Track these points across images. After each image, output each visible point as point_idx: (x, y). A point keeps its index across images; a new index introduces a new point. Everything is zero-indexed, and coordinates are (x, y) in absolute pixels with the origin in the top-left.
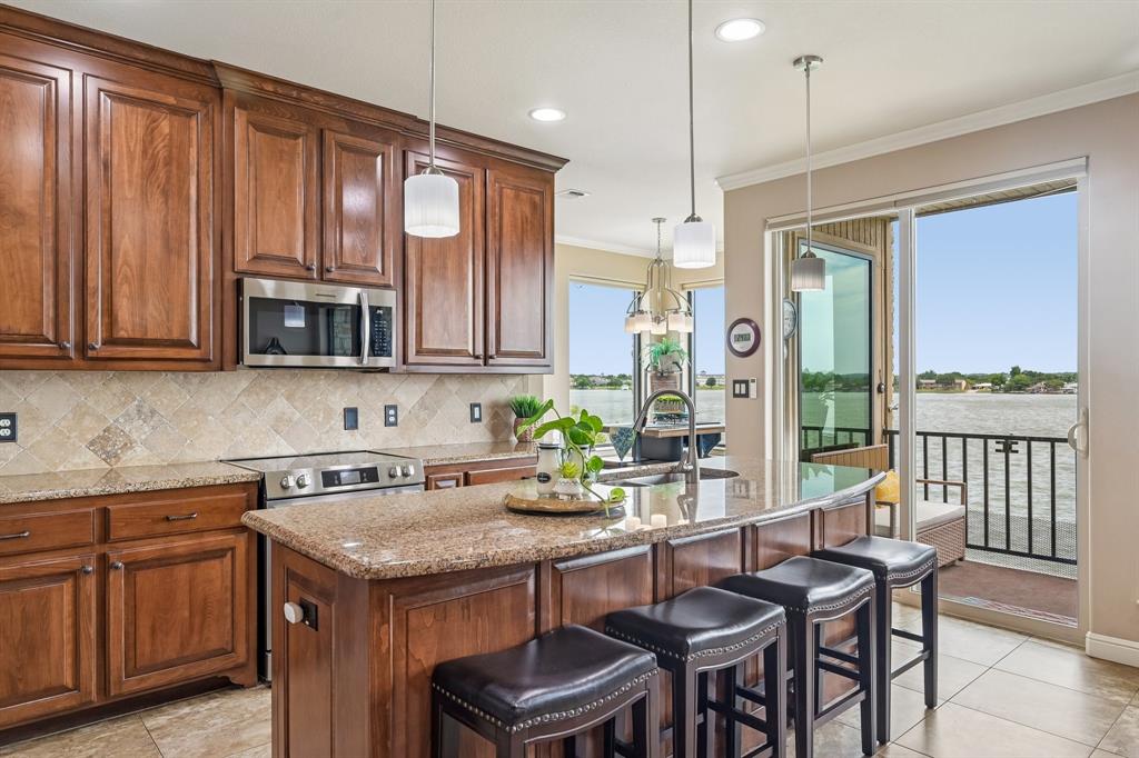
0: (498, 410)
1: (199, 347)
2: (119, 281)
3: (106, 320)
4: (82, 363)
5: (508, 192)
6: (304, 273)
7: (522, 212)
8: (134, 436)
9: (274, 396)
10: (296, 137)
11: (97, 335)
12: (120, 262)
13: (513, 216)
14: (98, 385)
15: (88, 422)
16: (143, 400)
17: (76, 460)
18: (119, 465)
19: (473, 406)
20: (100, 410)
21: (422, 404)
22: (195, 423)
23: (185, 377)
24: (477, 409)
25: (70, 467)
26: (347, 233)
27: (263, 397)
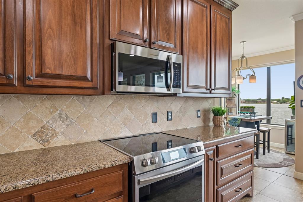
0: (206, 112)
1: (92, 81)
2: (46, 38)
3: (38, 62)
4: (23, 89)
5: (218, 16)
6: (143, 44)
7: (223, 25)
8: (57, 130)
9: (123, 108)
11: (32, 71)
12: (46, 26)
13: (220, 27)
14: (38, 102)
15: (32, 123)
16: (62, 111)
17: (26, 145)
18: (49, 146)
19: (198, 111)
20: (39, 116)
21: (180, 111)
22: (88, 122)
23: (83, 98)
24: (199, 112)
25: (22, 149)
26: (162, 25)
27: (118, 108)
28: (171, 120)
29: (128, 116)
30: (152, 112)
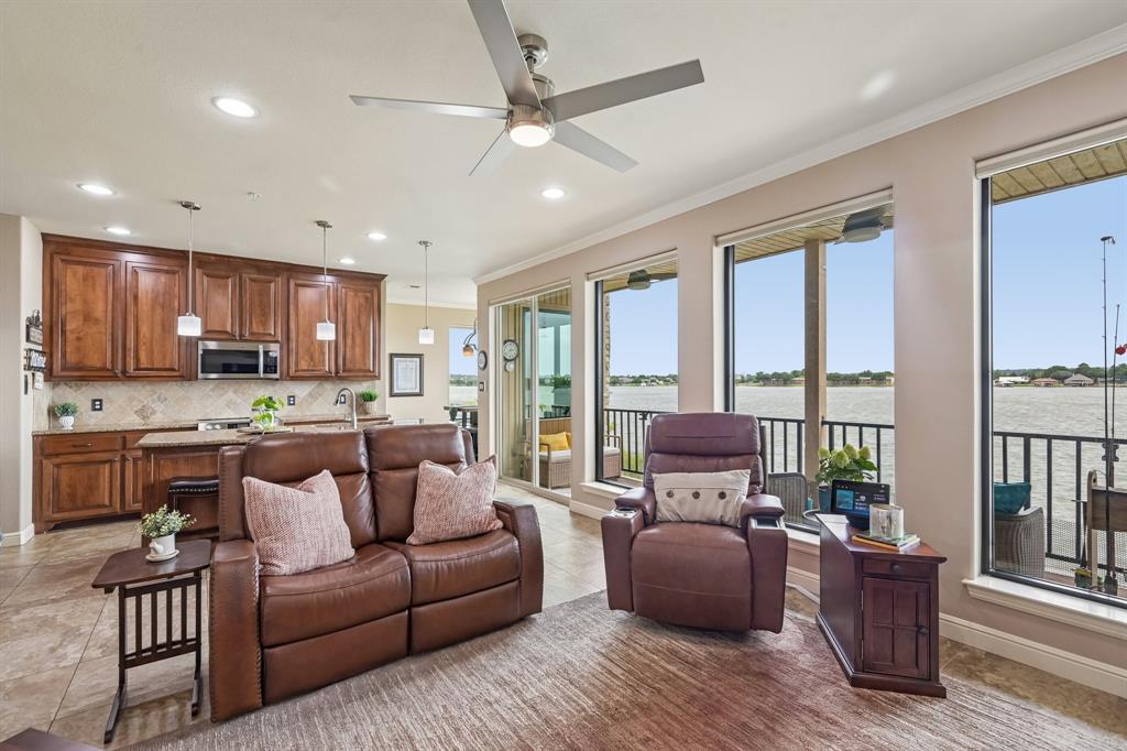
1: (178, 371)
2: (141, 344)
3: (135, 360)
4: (125, 379)
7: (359, 302)
8: (157, 409)
9: (226, 392)
10: (228, 278)
11: (131, 367)
12: (142, 337)
13: (354, 306)
14: (140, 388)
15: (135, 403)
16: (161, 394)
17: (129, 419)
18: (149, 421)
20: (141, 398)
21: (310, 394)
22: (186, 403)
25: (126, 422)
28: (295, 404)
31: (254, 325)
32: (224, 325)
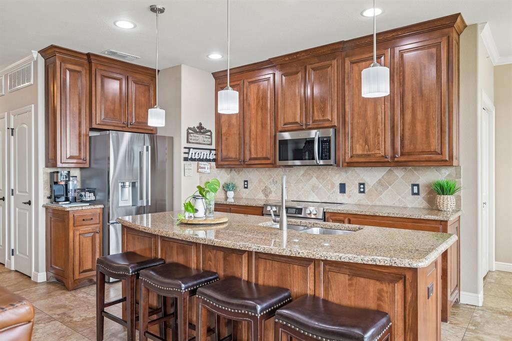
2: (252, 140)
3: (249, 152)
4: (245, 166)
6: (300, 127)
8: (272, 189)
11: (247, 158)
12: (252, 134)
15: (262, 184)
16: (274, 178)
17: (259, 196)
19: (413, 186)
20: (264, 180)
24: (416, 187)
25: (258, 198)
26: (316, 106)
27: (308, 177)
28: (363, 192)
29: (315, 184)
30: (340, 182)
31: (316, 113)
32: (295, 117)
